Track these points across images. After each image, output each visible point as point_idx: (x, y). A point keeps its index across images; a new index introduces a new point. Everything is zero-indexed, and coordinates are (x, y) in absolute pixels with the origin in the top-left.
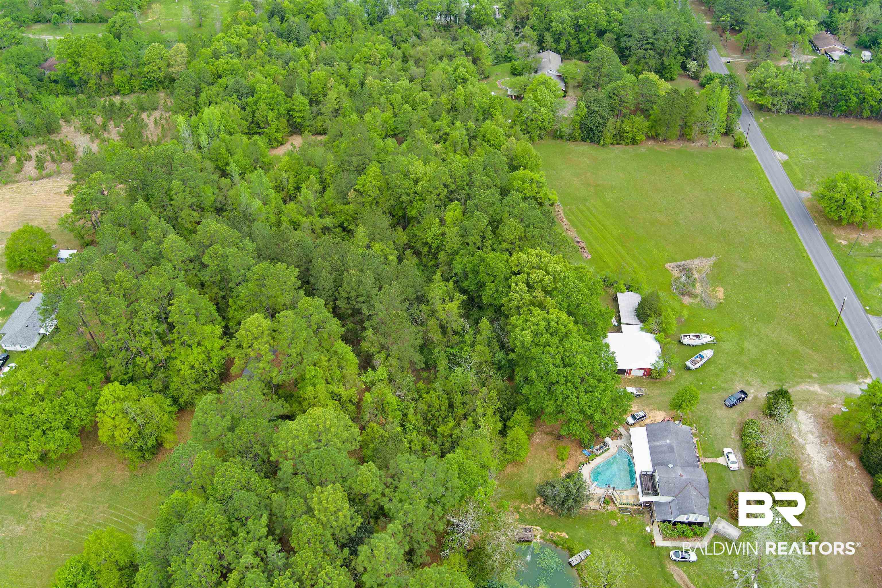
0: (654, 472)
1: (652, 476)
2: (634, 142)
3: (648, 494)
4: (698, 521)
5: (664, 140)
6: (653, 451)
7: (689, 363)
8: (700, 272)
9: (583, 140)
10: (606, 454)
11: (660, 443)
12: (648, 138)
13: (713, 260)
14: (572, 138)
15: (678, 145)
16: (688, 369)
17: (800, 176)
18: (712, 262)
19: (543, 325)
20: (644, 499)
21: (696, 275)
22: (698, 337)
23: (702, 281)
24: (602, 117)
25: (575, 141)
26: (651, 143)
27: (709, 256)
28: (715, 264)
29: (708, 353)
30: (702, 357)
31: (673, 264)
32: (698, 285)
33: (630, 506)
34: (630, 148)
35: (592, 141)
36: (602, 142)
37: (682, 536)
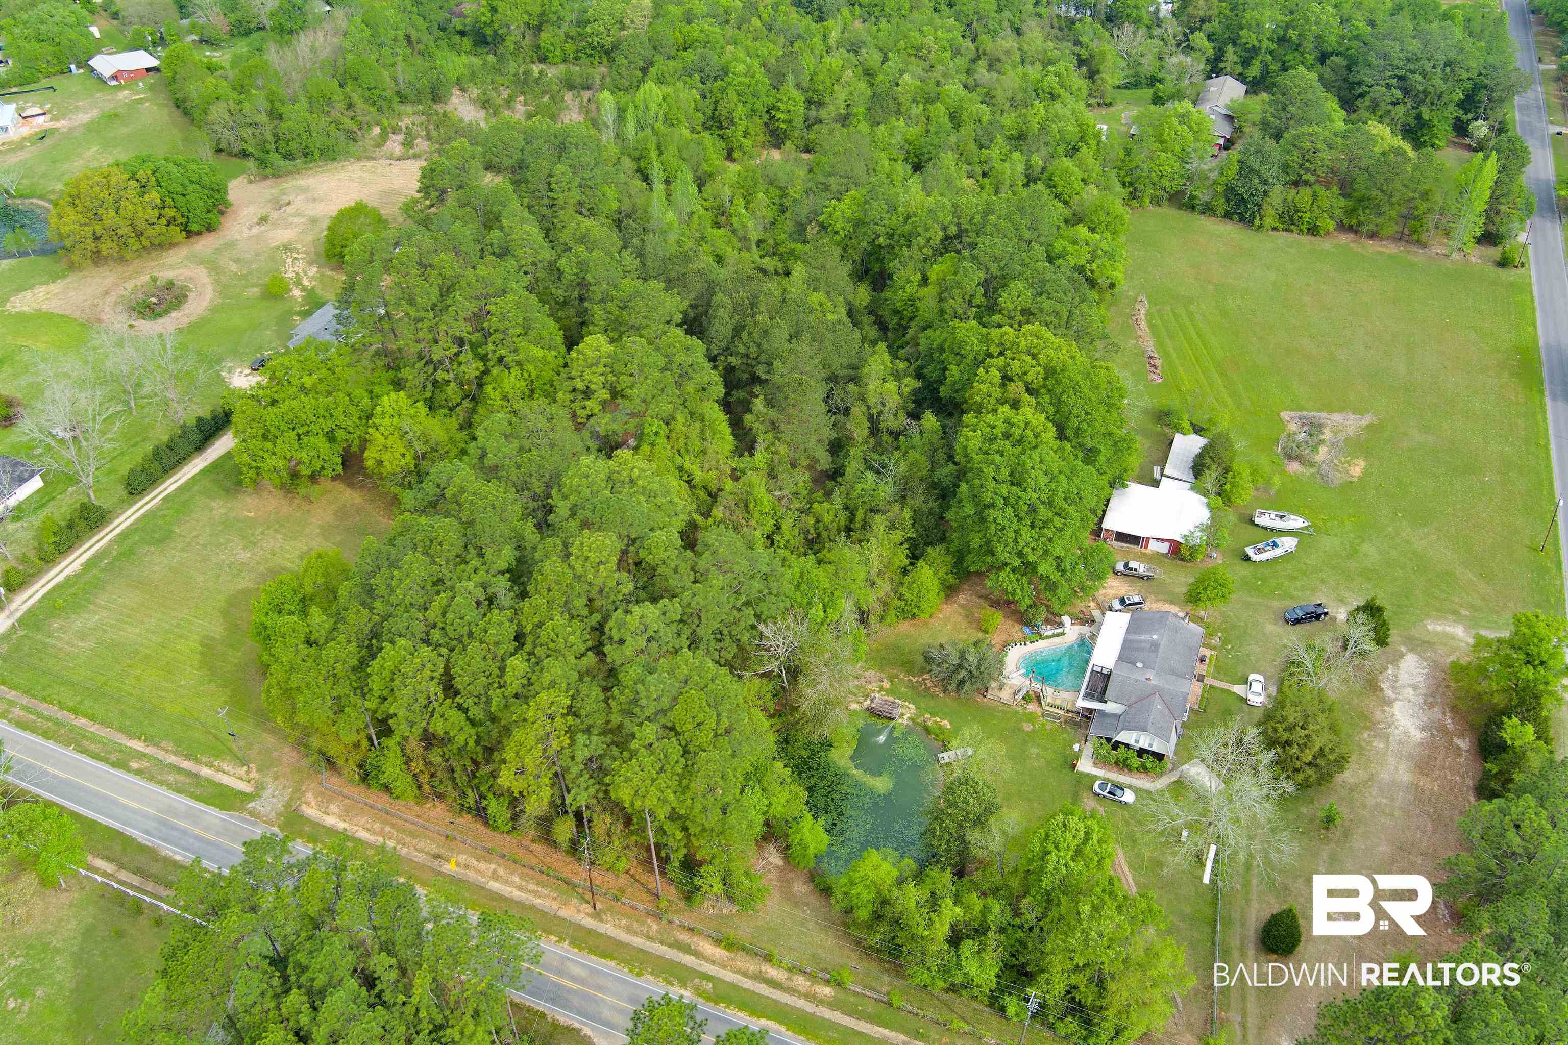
0: (1114, 670)
1: (1109, 676)
2: (1313, 230)
3: (1092, 699)
4: (1155, 749)
5: (1373, 236)
6: (1128, 644)
7: (1250, 551)
8: (1336, 432)
9: (1228, 216)
10: (1055, 639)
11: (1143, 638)
12: (1342, 227)
13: (1367, 420)
14: (1208, 210)
15: (1392, 249)
16: (1247, 558)
18: (1364, 423)
19: (1001, 427)
20: (1083, 704)
21: (1327, 435)
22: (1282, 517)
23: (1333, 445)
24: (1265, 182)
25: (1215, 215)
26: (1345, 239)
27: (1363, 413)
28: (1369, 426)
29: (1288, 543)
30: (1275, 546)
31: (1293, 414)
34: (1306, 239)
35: (1242, 219)
36: (1257, 222)
37: (1122, 765)
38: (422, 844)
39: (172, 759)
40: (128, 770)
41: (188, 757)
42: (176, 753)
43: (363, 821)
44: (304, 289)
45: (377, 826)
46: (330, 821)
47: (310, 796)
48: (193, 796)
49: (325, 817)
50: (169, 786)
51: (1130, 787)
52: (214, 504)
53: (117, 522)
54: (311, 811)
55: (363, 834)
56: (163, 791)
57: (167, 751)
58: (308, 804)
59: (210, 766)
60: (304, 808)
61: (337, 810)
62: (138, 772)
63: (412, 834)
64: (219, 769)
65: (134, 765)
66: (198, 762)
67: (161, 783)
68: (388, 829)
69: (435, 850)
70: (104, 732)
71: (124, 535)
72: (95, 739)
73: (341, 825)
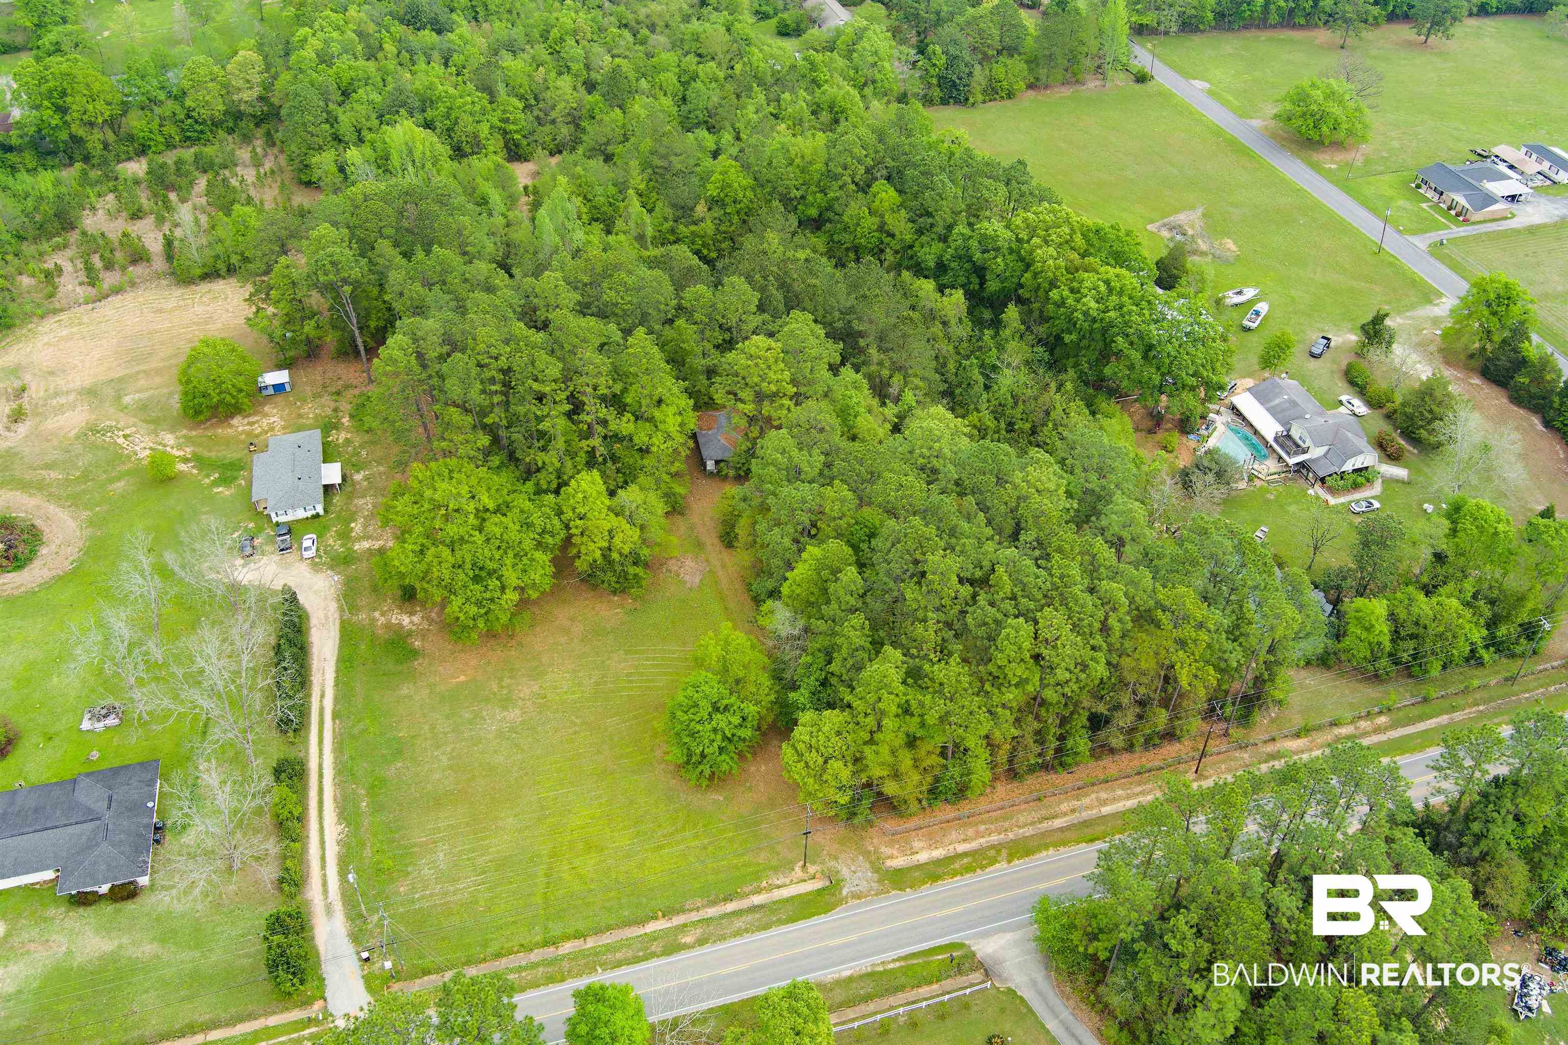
0: (1288, 431)
1: (1288, 436)
2: (1010, 95)
3: (1296, 454)
4: (1365, 465)
5: (1047, 87)
6: (1274, 412)
7: (1246, 323)
8: (1193, 227)
9: (944, 102)
10: (1215, 434)
11: (1277, 401)
12: (1028, 86)
14: (927, 101)
15: (1062, 93)
16: (1248, 330)
17: (1236, 103)
18: (1199, 212)
20: (1293, 461)
21: (1190, 231)
22: (1240, 293)
23: (1202, 236)
24: (966, 65)
25: (934, 104)
26: (1033, 93)
27: (1192, 208)
28: (1204, 215)
29: (1262, 307)
30: (1257, 313)
31: (1156, 224)
32: (1200, 241)
33: (1276, 476)
34: (1008, 103)
35: (958, 102)
36: (971, 100)
37: (1356, 486)
38: (1022, 819)
39: (711, 912)
40: (687, 947)
41: (728, 899)
42: (714, 903)
43: (954, 835)
44: (186, 460)
45: (970, 832)
46: (923, 857)
47: (886, 850)
48: (781, 922)
49: (916, 857)
50: (747, 930)
51: (1373, 498)
52: (405, 691)
53: (313, 765)
54: (899, 862)
55: (962, 848)
56: (747, 938)
57: (698, 909)
58: (891, 857)
59: (758, 891)
60: (889, 863)
61: (921, 844)
62: (701, 942)
63: (1005, 819)
64: (771, 888)
65: (688, 939)
66: (746, 895)
67: (738, 933)
68: (982, 828)
69: (1036, 815)
70: (607, 939)
71: (341, 770)
72: (611, 948)
73: (938, 853)
